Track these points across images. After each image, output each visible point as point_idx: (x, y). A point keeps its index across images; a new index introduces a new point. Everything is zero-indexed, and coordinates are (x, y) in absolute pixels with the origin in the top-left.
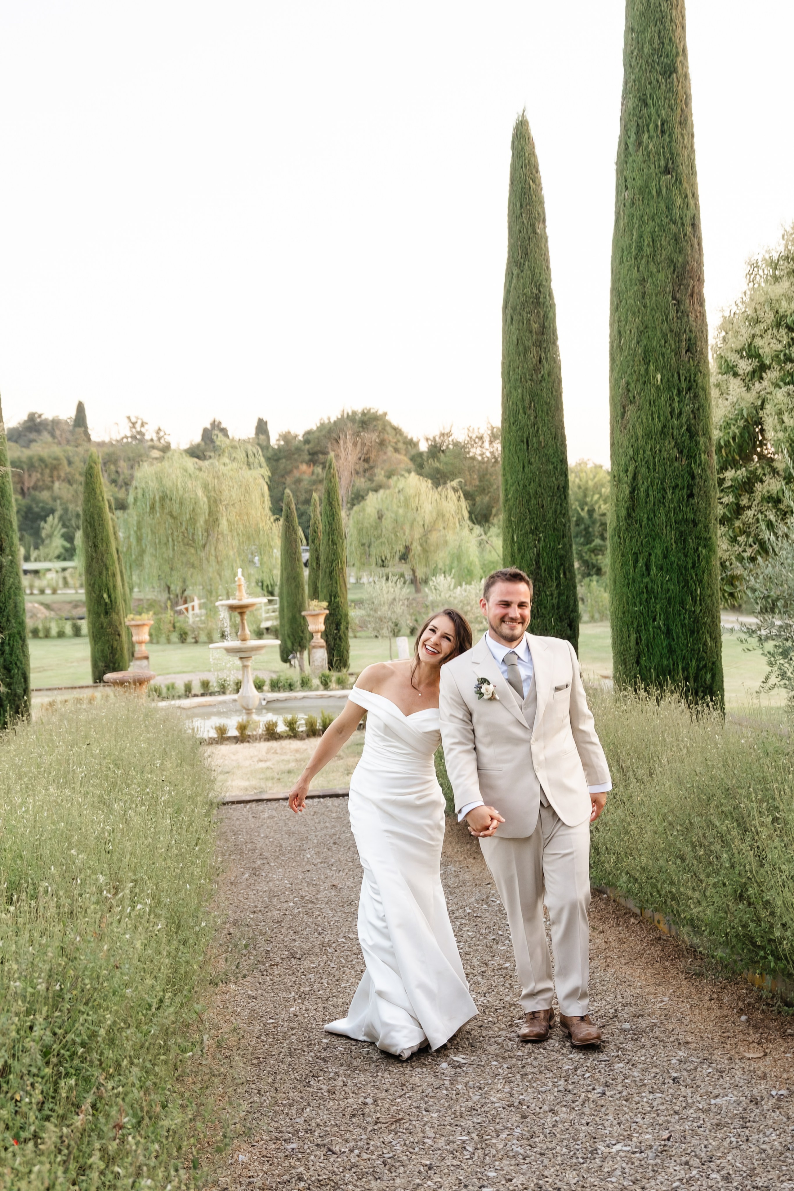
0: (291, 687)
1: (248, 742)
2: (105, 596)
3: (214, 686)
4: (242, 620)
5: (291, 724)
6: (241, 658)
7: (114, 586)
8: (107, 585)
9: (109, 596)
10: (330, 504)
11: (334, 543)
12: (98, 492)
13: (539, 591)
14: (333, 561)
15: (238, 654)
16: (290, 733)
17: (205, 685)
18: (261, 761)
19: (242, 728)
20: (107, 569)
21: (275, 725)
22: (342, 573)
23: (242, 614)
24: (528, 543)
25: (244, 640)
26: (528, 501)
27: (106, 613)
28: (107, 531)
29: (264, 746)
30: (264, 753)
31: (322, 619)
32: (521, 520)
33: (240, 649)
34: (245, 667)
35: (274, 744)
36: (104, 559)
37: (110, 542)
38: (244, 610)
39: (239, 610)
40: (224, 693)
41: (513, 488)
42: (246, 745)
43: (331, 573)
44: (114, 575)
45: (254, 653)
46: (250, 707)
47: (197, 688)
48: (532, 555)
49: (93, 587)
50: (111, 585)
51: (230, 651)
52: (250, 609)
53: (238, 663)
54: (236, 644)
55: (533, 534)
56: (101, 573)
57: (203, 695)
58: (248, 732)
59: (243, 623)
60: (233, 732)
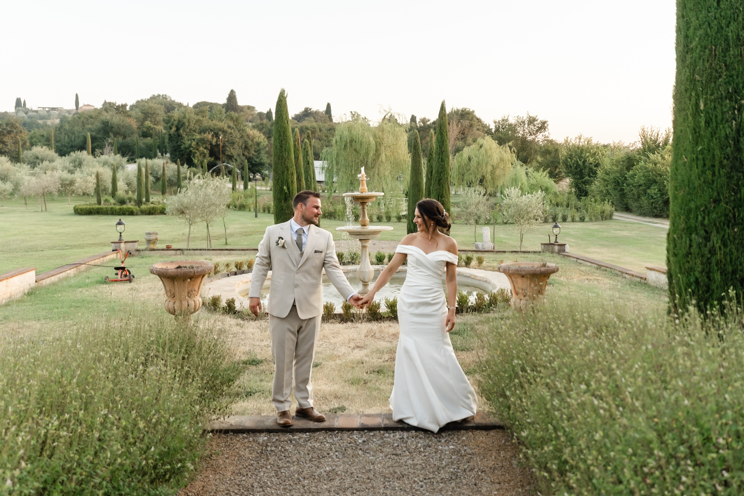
1: (352, 321)
2: (285, 188)
3: (347, 258)
4: (363, 209)
6: (360, 240)
7: (292, 182)
8: (287, 180)
9: (288, 189)
10: (441, 134)
11: (442, 161)
12: (284, 117)
13: (737, 185)
14: (441, 172)
15: (358, 237)
16: (391, 315)
18: (358, 347)
20: (288, 170)
22: (447, 181)
23: (363, 204)
24: (723, 113)
25: (364, 225)
26: (726, 50)
27: (286, 200)
28: (289, 144)
29: (365, 327)
30: (363, 336)
32: (713, 78)
33: (360, 232)
34: (364, 247)
35: (374, 326)
36: (286, 163)
37: (290, 151)
38: (365, 201)
39: (361, 201)
40: (353, 263)
41: (701, 32)
42: (349, 324)
43: (439, 180)
44: (292, 174)
45: (370, 236)
46: (366, 280)
48: (728, 130)
49: (278, 182)
50: (290, 181)
51: (353, 234)
52: (370, 200)
53: (359, 243)
54: (357, 227)
55: (731, 100)
56: (283, 172)
59: (364, 212)
60: (339, 310)
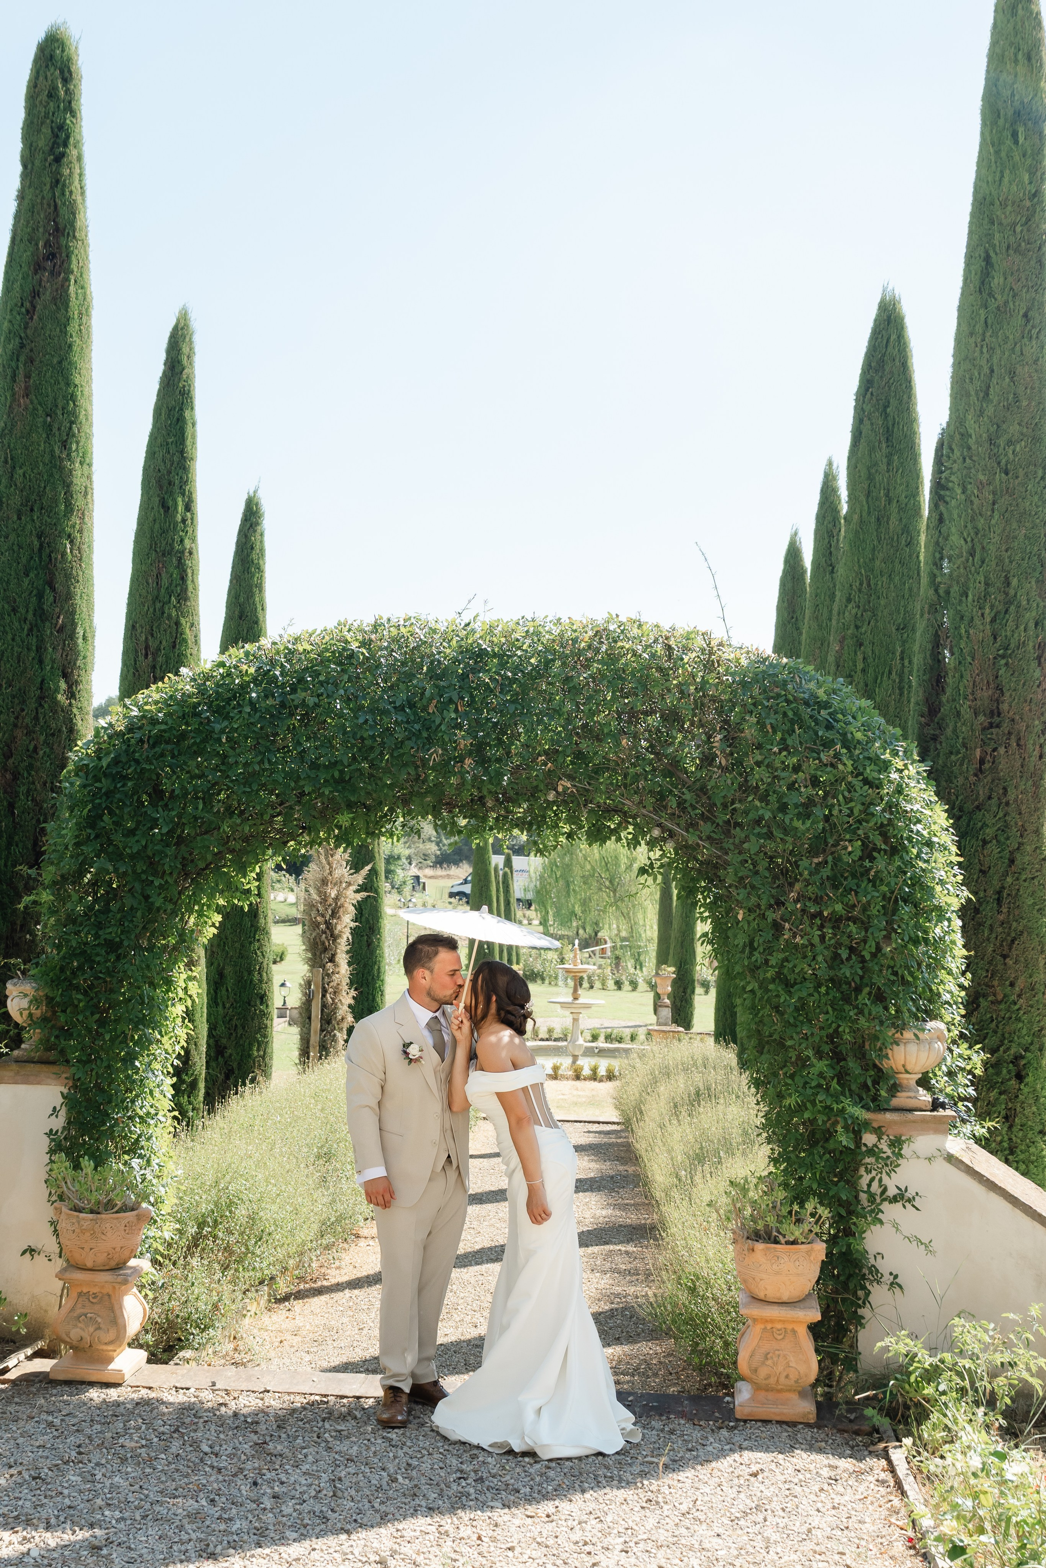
0: (620, 1040)
4: (576, 982)
5: (594, 1070)
6: (572, 1013)
15: (570, 1009)
16: (593, 1076)
17: (550, 1031)
19: (556, 1069)
21: (582, 1069)
23: (575, 977)
25: (576, 998)
31: (669, 982)
33: (572, 1005)
34: (575, 1020)
38: (577, 974)
39: (574, 974)
45: (584, 1009)
46: (576, 1053)
47: (543, 1034)
51: (563, 1006)
57: (547, 1040)
58: (560, 1072)
59: (576, 985)
